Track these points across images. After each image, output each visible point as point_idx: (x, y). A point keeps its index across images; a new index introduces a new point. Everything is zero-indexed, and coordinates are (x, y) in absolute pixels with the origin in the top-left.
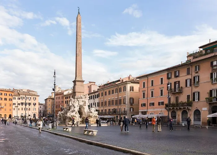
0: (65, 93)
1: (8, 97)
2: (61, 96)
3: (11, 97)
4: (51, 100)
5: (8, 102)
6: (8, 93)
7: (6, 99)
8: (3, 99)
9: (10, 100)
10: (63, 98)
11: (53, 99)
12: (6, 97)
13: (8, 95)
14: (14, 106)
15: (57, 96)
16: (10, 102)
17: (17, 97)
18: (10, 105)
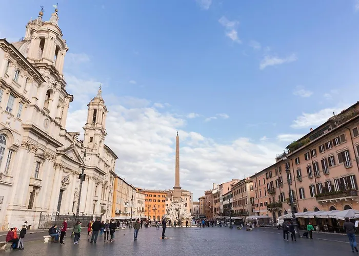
0: (214, 192)
1: (161, 199)
2: (210, 195)
3: (164, 199)
4: (203, 199)
5: (161, 204)
6: (161, 195)
7: (159, 201)
8: (157, 201)
9: (164, 201)
10: (212, 196)
11: (204, 198)
12: (159, 198)
13: (161, 196)
14: (167, 207)
15: (207, 196)
16: (163, 203)
17: (169, 199)
18: (163, 206)
